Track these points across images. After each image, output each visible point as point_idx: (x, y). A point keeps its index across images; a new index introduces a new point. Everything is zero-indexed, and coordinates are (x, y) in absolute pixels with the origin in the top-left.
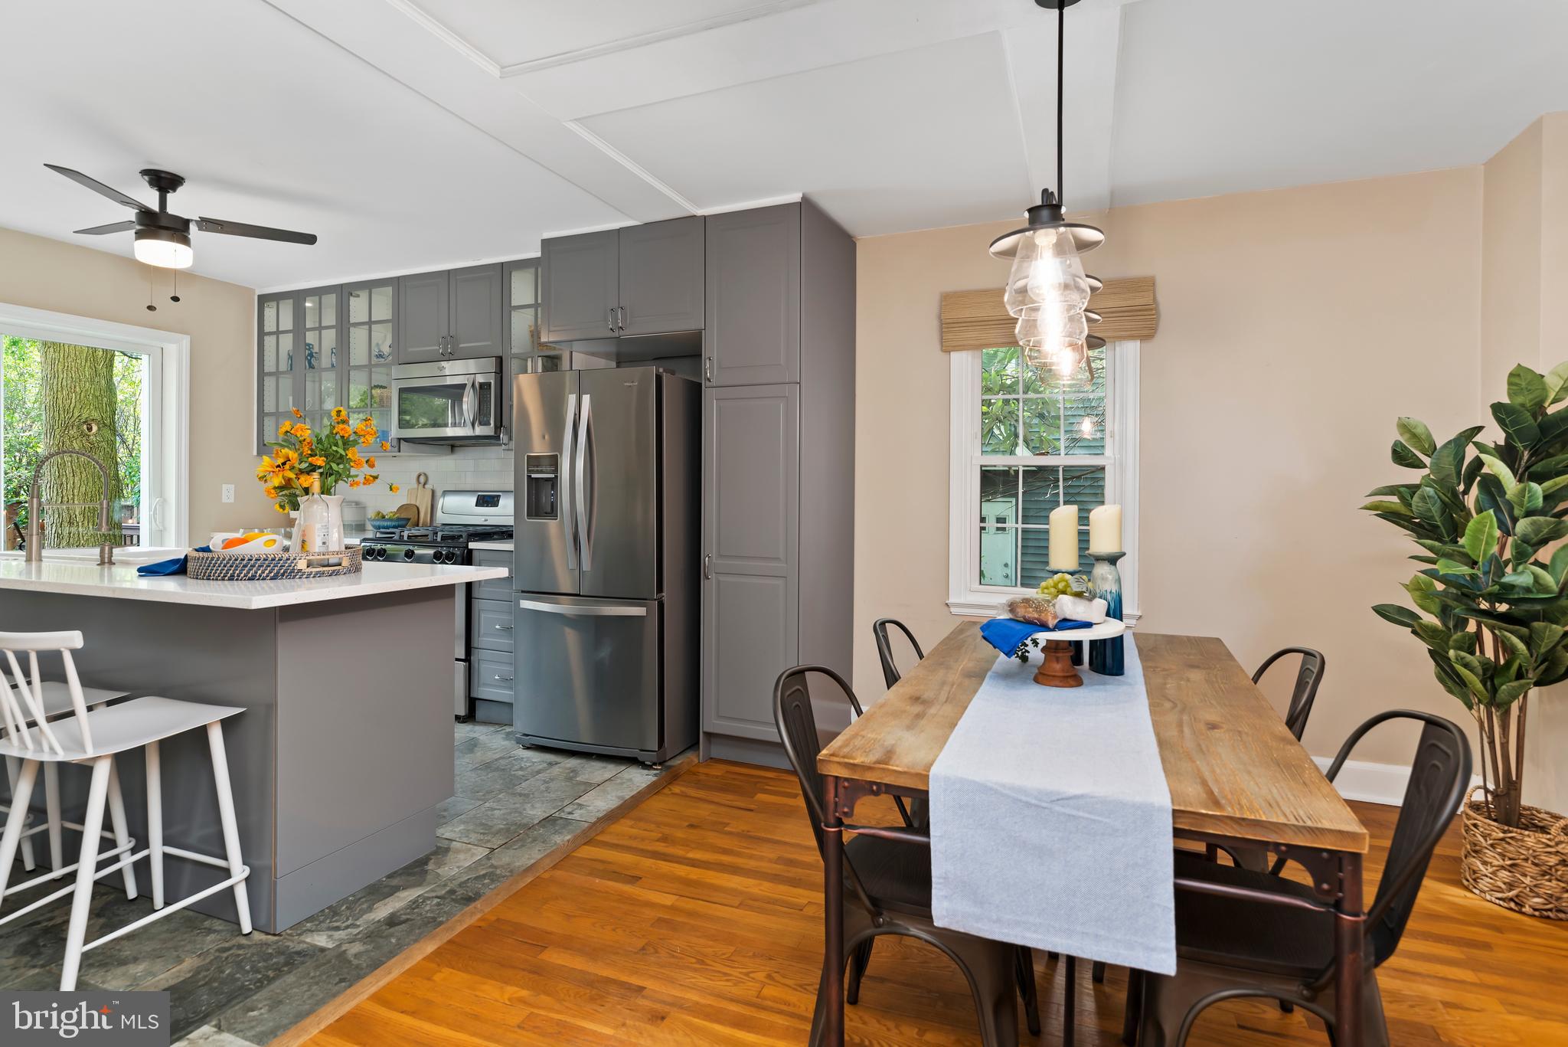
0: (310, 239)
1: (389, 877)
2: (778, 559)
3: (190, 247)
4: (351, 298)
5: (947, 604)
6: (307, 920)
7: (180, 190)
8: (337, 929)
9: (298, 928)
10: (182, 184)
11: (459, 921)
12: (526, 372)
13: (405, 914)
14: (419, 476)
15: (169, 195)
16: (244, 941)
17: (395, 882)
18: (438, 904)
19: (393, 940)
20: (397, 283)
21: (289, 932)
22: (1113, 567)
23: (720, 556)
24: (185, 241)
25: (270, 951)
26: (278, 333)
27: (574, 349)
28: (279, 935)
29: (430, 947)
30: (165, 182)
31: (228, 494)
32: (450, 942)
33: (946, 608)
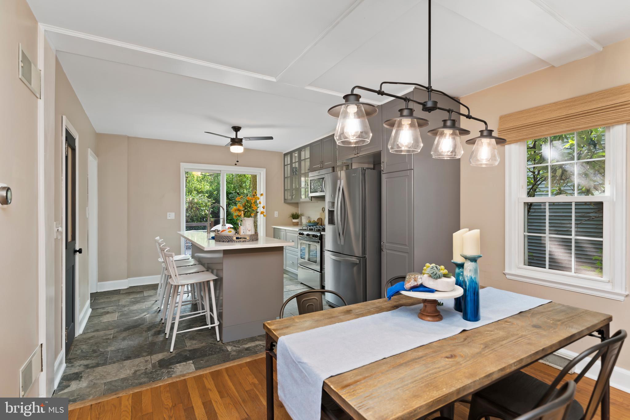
0: (271, 138)
1: (259, 336)
2: (405, 245)
3: (242, 146)
4: (302, 152)
5: (504, 273)
6: (231, 342)
7: (240, 130)
8: (235, 346)
9: (228, 344)
10: (241, 129)
11: (261, 355)
12: (343, 170)
13: (252, 348)
14: (323, 208)
15: (238, 133)
16: (216, 343)
17: (259, 338)
18: (262, 348)
19: (243, 354)
20: (310, 145)
21: (226, 344)
22: (476, 263)
23: (387, 242)
24: (241, 145)
25: (218, 347)
26: (287, 165)
27: (353, 162)
28: (223, 344)
29: (248, 360)
30: (237, 129)
31: (276, 214)
32: (255, 360)
33: (504, 275)
